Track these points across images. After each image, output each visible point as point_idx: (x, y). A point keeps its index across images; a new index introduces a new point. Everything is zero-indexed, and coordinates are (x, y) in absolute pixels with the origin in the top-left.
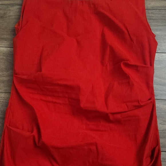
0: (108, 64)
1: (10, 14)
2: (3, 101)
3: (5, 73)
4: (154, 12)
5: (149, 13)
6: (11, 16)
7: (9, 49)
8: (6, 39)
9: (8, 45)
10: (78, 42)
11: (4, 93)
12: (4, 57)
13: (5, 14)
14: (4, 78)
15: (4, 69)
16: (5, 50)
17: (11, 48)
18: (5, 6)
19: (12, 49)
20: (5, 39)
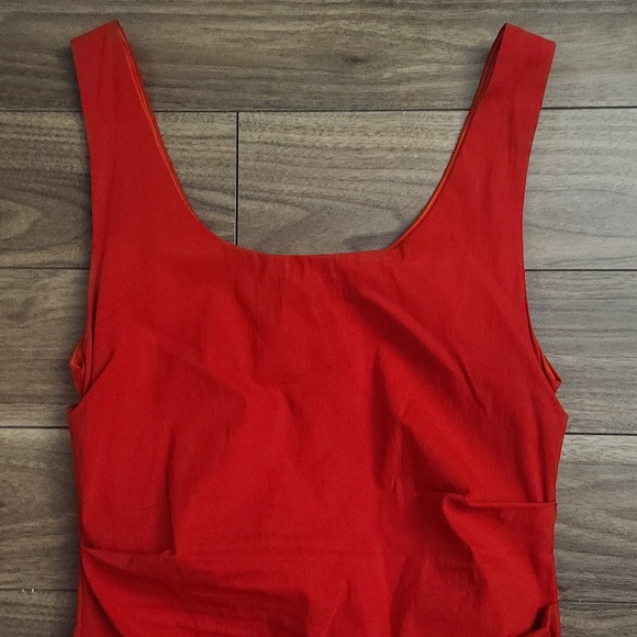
0: (400, 486)
1: (47, 306)
2: (53, 619)
3: (50, 520)
4: (557, 282)
5: (538, 286)
6: (51, 310)
7: (55, 432)
8: (40, 397)
9: (51, 418)
10: (292, 405)
11: (55, 593)
12: (42, 465)
13: (29, 303)
14: (48, 539)
15: (45, 509)
16: (42, 438)
17: (63, 430)
18: (26, 274)
19: (66, 434)
20: (40, 399)
